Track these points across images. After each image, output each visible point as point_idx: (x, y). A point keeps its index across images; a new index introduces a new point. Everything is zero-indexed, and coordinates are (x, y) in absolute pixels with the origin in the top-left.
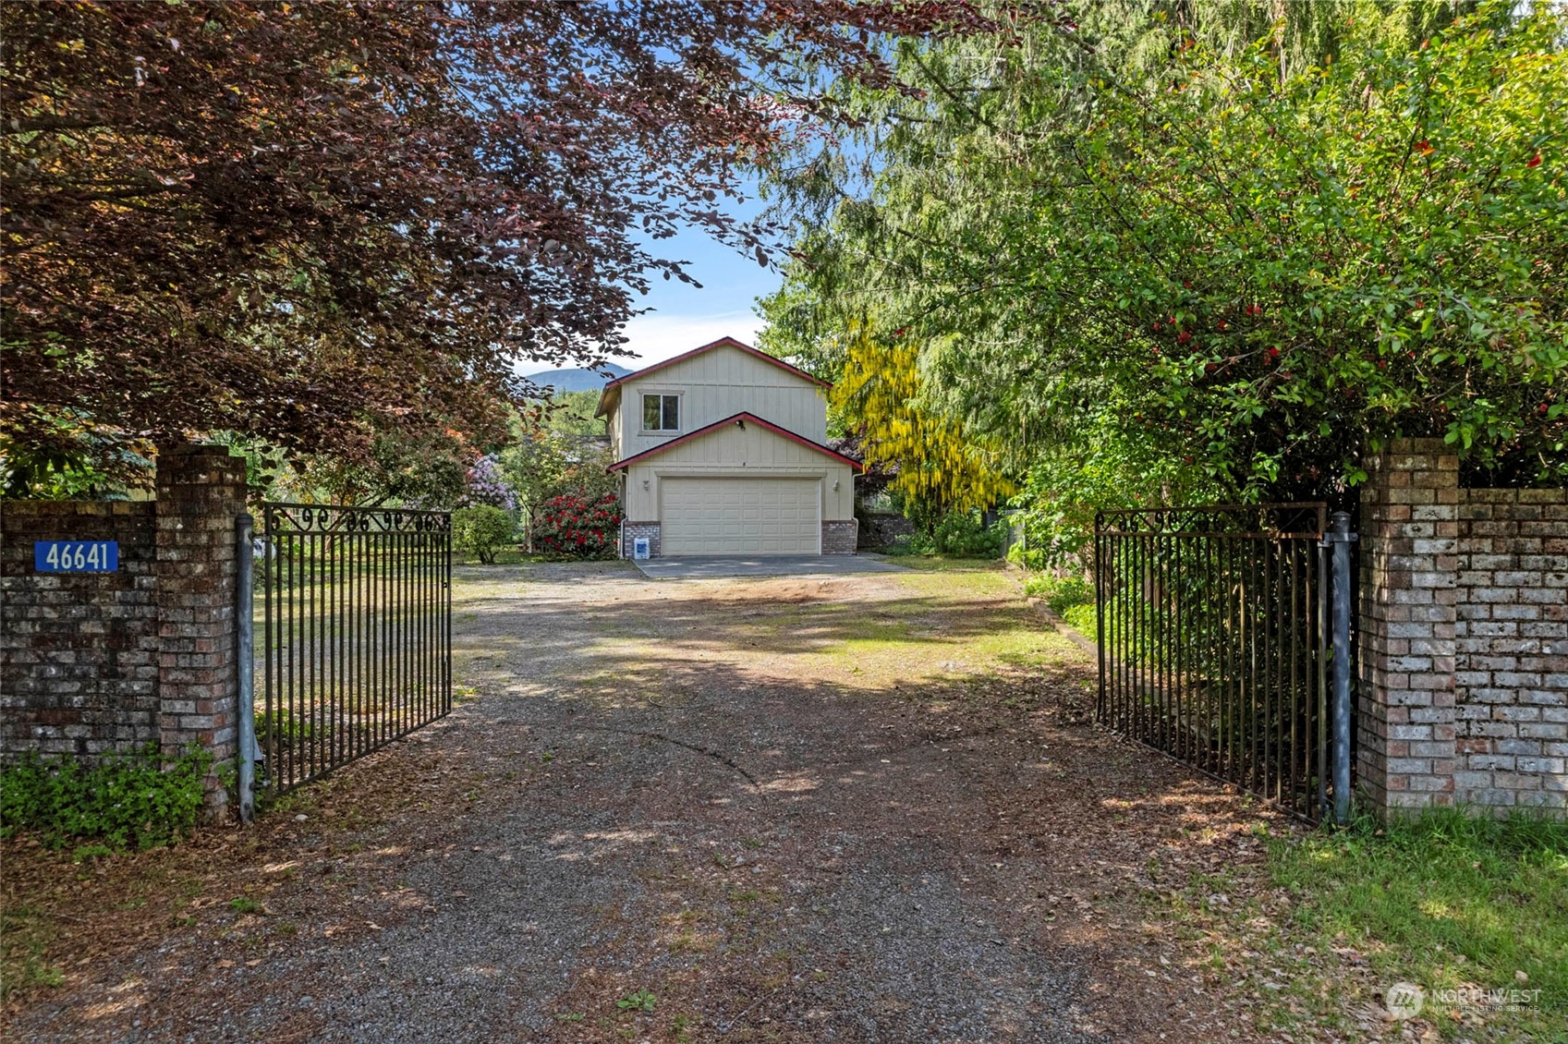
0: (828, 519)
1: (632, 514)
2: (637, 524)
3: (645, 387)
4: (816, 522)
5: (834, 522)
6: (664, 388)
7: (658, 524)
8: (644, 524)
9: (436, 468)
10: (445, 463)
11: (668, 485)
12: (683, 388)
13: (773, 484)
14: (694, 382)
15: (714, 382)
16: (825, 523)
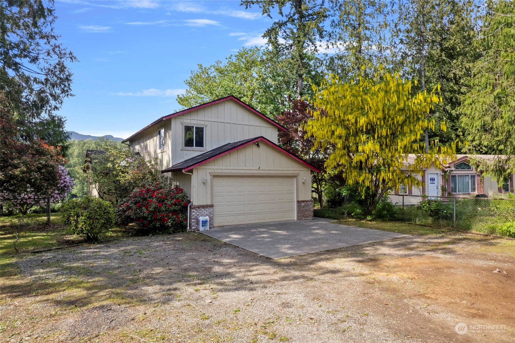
0: (300, 200)
1: (196, 200)
2: (199, 207)
3: (185, 121)
4: (293, 202)
5: (303, 201)
6: (196, 122)
7: (212, 206)
8: (204, 207)
9: (39, 169)
10: (46, 166)
11: (217, 181)
12: (206, 123)
13: (272, 180)
14: (212, 120)
15: (223, 121)
16: (298, 202)
